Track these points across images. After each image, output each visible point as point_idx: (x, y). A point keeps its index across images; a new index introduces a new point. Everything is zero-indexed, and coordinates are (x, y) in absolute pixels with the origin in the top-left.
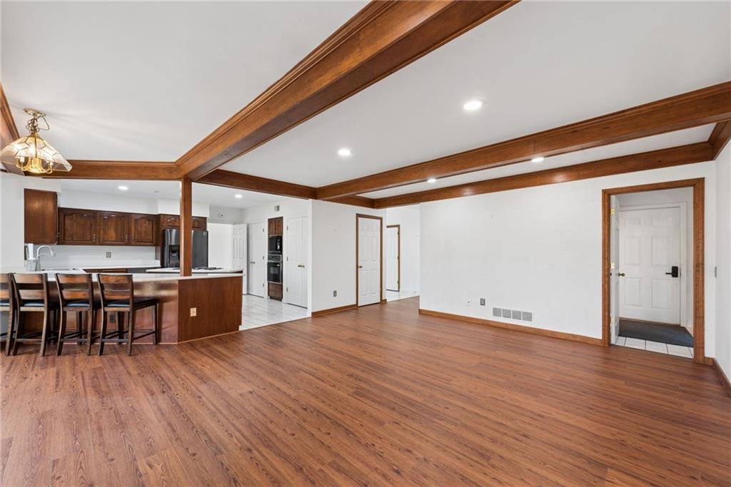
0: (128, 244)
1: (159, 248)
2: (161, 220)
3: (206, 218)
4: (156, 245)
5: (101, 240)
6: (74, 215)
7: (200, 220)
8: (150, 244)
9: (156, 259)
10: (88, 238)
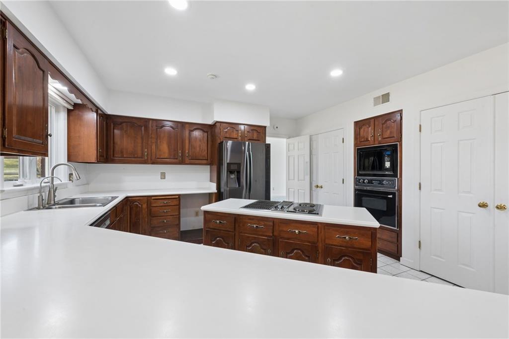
0: (182, 162)
1: (215, 168)
2: (217, 130)
3: (265, 127)
4: (211, 164)
5: (153, 158)
6: (124, 124)
7: (259, 130)
8: (205, 162)
9: (211, 181)
10: (140, 155)
